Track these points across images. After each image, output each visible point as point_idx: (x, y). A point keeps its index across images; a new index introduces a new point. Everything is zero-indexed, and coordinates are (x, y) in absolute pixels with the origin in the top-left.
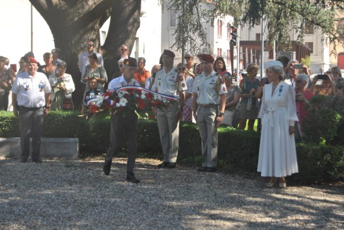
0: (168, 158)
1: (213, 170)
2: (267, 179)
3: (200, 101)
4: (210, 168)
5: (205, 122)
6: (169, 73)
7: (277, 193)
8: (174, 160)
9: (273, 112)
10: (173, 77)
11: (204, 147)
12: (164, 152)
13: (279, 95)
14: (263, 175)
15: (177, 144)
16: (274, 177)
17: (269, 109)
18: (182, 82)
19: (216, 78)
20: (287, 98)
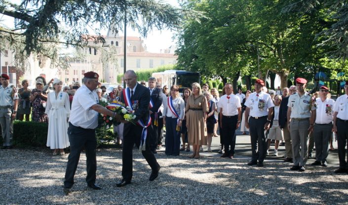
5: (5, 117)
14: (52, 148)
19: (11, 90)
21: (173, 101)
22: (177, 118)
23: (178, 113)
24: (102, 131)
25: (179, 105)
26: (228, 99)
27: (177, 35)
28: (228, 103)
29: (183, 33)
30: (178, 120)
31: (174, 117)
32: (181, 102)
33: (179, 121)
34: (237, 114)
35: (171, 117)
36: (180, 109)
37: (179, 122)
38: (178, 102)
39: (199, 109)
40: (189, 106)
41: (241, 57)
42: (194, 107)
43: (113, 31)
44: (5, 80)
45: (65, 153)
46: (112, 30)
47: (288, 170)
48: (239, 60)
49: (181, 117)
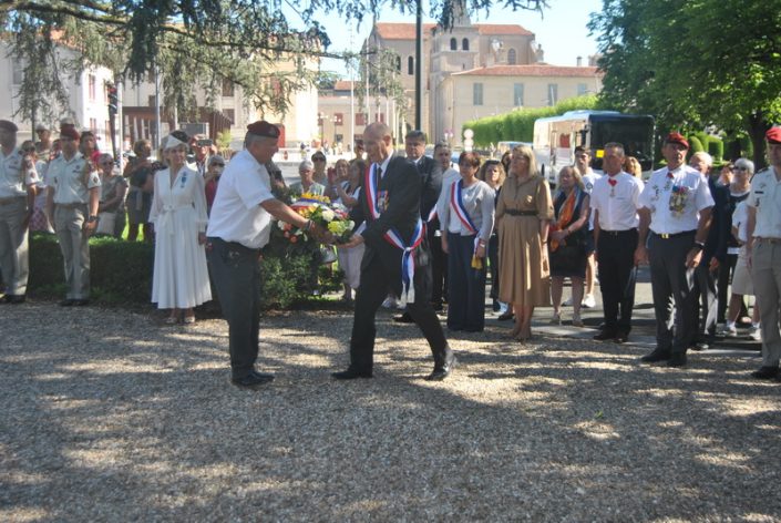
0: (12, 288)
1: (84, 303)
2: (167, 312)
3: (58, 199)
4: (78, 300)
5: (68, 231)
6: (9, 157)
7: (181, 333)
8: (21, 291)
9: (173, 212)
10: (16, 163)
11: (68, 268)
12: (6, 280)
13: (182, 187)
14: (161, 306)
15: (26, 266)
16: (177, 309)
17: (166, 208)
18: (30, 171)
19: (82, 164)
20: (193, 192)
21: (463, 191)
22: (474, 236)
23: (475, 222)
24: (299, 266)
25: (478, 201)
26: (611, 187)
27: (600, 18)
28: (612, 195)
29: (618, 13)
30: (476, 240)
31: (465, 232)
32: (485, 193)
33: (479, 243)
34: (635, 225)
35: (459, 234)
36: (480, 212)
37: (479, 245)
38: (477, 194)
39: (527, 213)
40: (505, 206)
41: (763, 72)
42: (515, 207)
43: (348, 15)
44: (69, 140)
45: (196, 320)
46: (345, 12)
47: (746, 378)
48: (758, 82)
49: (484, 233)
